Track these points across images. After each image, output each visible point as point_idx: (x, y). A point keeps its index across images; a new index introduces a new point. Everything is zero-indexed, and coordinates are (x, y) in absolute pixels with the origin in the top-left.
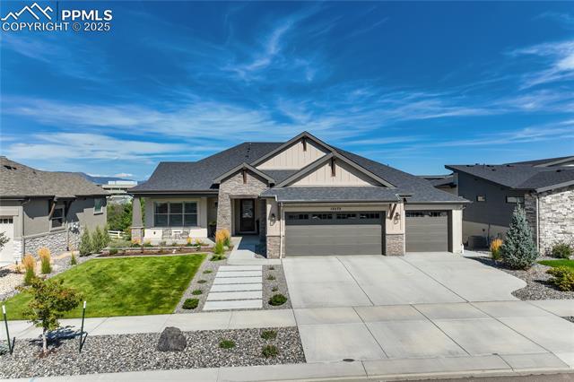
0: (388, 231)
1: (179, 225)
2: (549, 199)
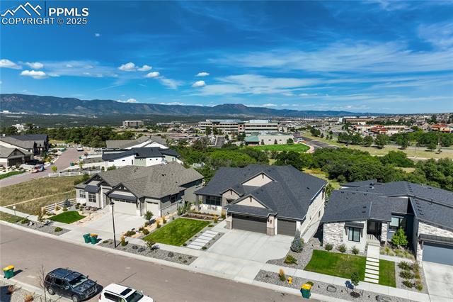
0: (268, 226)
1: (213, 204)
2: (328, 225)
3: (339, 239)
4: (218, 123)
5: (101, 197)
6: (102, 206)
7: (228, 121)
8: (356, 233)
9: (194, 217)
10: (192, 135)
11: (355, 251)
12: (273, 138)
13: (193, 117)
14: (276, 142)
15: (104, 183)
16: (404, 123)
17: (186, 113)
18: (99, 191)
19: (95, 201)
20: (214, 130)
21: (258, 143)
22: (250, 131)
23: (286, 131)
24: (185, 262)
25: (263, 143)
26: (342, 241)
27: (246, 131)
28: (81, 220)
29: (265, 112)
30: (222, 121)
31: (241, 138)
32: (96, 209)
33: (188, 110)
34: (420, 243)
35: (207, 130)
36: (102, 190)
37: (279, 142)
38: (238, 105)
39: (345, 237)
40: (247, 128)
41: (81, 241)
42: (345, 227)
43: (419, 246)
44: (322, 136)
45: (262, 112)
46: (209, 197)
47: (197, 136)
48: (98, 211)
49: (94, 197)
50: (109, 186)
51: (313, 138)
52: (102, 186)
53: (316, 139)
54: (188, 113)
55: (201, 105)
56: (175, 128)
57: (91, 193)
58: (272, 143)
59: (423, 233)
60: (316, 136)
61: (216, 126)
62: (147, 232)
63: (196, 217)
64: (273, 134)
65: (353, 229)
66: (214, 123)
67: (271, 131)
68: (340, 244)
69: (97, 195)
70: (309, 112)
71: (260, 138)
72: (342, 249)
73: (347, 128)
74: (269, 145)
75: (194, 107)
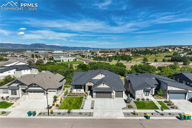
0: (112, 95)
1: (79, 89)
2: (137, 91)
3: (141, 96)
4: (38, 52)
5: (19, 92)
6: (20, 97)
7: (42, 52)
8: (147, 93)
9: (73, 95)
10: (24, 58)
11: (148, 100)
12: (67, 59)
13: (19, 49)
14: (69, 61)
15: (22, 84)
16: (112, 52)
17: (14, 47)
18: (18, 89)
19: (16, 94)
20: (36, 56)
21: (61, 61)
22: (55, 56)
23: (70, 55)
24: (90, 115)
25: (63, 61)
26: (142, 96)
27: (53, 56)
28: (13, 105)
29: (55, 47)
30: (40, 52)
31: (52, 59)
32: (18, 99)
33: (16, 46)
34: (168, 93)
35: (32, 55)
36: (20, 88)
37: (70, 61)
38: (42, 44)
39: (144, 95)
40: (53, 54)
41: (26, 116)
42: (144, 91)
43: (168, 94)
44: (86, 58)
45: (54, 47)
46: (76, 86)
47: (27, 59)
48: (19, 99)
49: (16, 92)
50: (26, 85)
51: (83, 58)
52: (20, 86)
53: (84, 59)
54: (16, 48)
55: (23, 44)
56: (12, 55)
57: (13, 90)
58: (67, 61)
59: (169, 90)
60: (83, 57)
61: (37, 54)
62: (57, 106)
63: (74, 95)
64: (67, 57)
65: (146, 91)
66: (36, 52)
67: (65, 56)
68: (142, 97)
69: (17, 91)
70: (74, 47)
71: (61, 59)
72: (143, 99)
73: (93, 54)
74: (66, 62)
75: (19, 45)
